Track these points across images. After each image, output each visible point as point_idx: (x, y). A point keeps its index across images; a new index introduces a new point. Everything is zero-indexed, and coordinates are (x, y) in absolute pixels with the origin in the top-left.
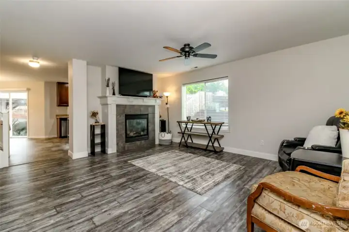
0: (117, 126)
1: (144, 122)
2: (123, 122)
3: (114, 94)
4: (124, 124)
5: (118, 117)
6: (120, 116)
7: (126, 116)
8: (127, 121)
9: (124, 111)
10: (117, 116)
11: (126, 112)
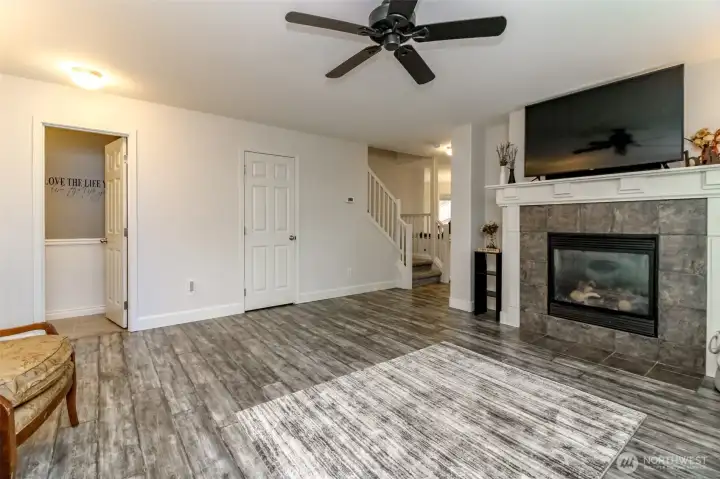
0: (522, 261)
1: (635, 265)
2: (539, 254)
3: (512, 180)
4: (545, 258)
5: (527, 237)
6: (533, 237)
7: (551, 236)
8: (557, 253)
9: (544, 222)
10: (522, 235)
11: (549, 223)
